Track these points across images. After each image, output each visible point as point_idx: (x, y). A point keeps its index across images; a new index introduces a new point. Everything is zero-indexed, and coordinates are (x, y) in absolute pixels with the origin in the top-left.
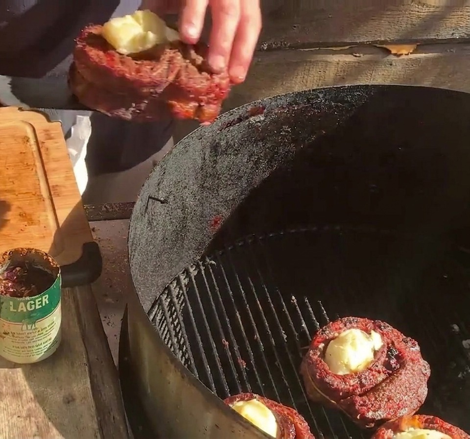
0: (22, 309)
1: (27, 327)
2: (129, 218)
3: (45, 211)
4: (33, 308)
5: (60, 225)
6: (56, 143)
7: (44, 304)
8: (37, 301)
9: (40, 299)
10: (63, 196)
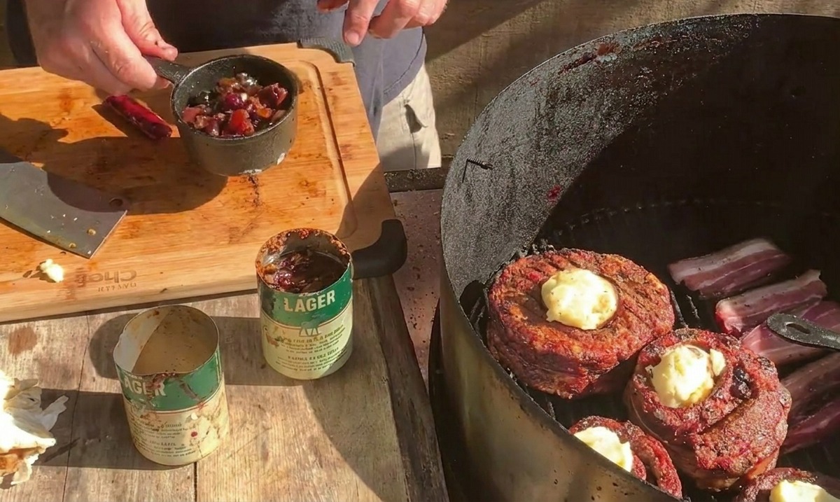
0: (300, 308)
1: (306, 331)
2: (442, 188)
3: (332, 178)
4: (315, 308)
5: (353, 197)
6: (347, 89)
7: (329, 303)
8: (320, 298)
9: (324, 296)
10: (356, 159)
